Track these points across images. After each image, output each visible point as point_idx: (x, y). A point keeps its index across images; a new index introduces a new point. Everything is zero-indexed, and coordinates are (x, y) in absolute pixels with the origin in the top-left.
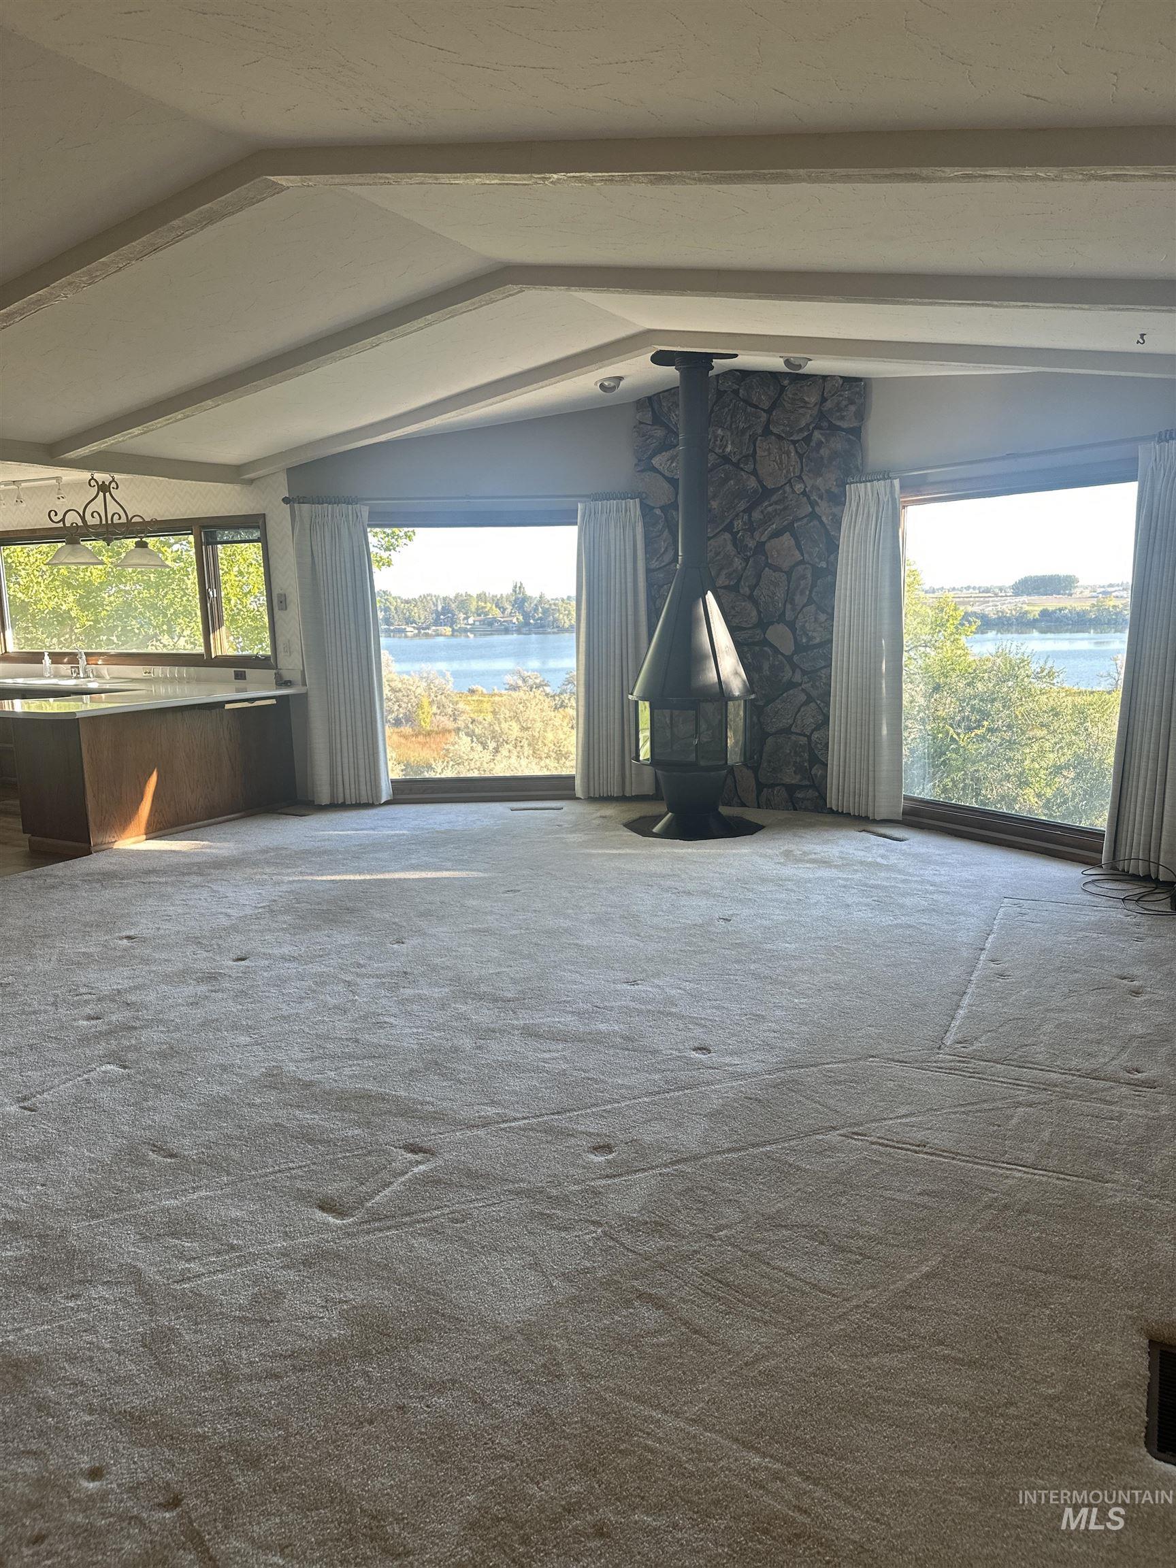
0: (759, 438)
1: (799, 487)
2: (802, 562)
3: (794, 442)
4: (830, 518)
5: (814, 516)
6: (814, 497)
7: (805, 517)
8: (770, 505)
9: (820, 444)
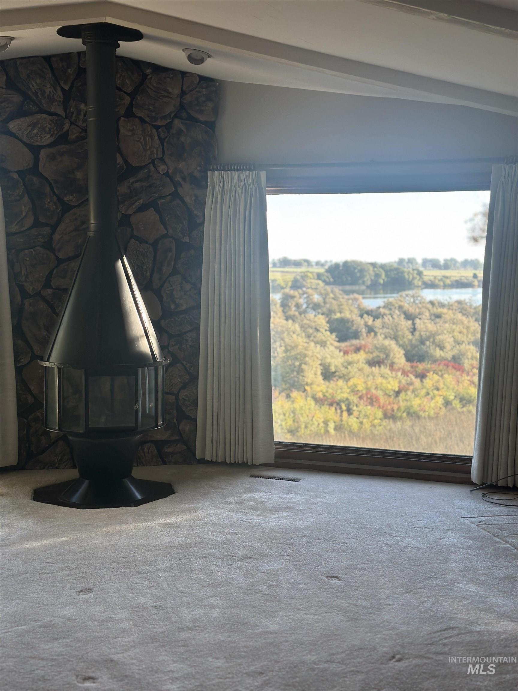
0: (122, 118)
1: (162, 168)
2: (166, 236)
3: (157, 128)
4: (193, 198)
5: (175, 195)
6: (178, 178)
7: (168, 196)
8: (136, 182)
9: (180, 132)
